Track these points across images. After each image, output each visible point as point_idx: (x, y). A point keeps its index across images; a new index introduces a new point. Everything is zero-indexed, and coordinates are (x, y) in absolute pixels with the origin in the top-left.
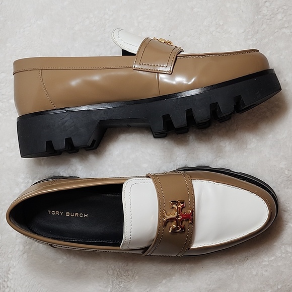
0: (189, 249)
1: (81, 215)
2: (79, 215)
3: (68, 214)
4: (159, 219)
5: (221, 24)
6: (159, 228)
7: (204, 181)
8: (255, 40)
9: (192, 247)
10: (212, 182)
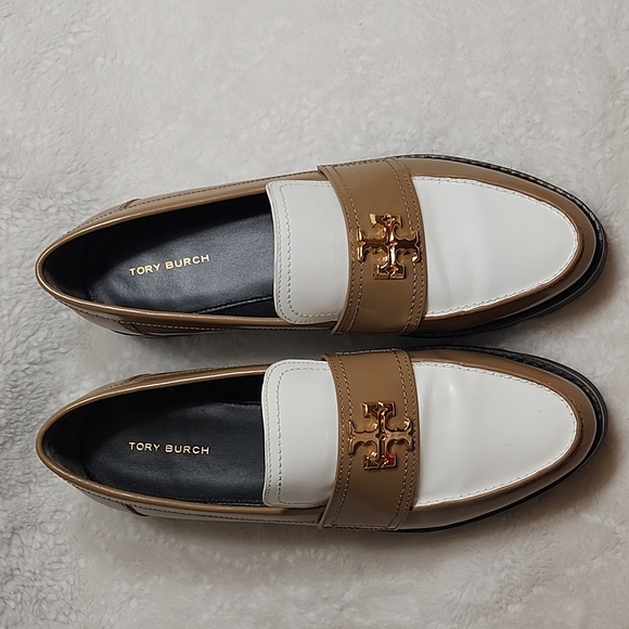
0: (411, 508)
1: (196, 450)
2: (191, 450)
3: (169, 449)
4: (341, 441)
5: (537, 120)
6: (341, 459)
7: (439, 364)
8: (608, 150)
9: (417, 505)
10: (456, 366)
